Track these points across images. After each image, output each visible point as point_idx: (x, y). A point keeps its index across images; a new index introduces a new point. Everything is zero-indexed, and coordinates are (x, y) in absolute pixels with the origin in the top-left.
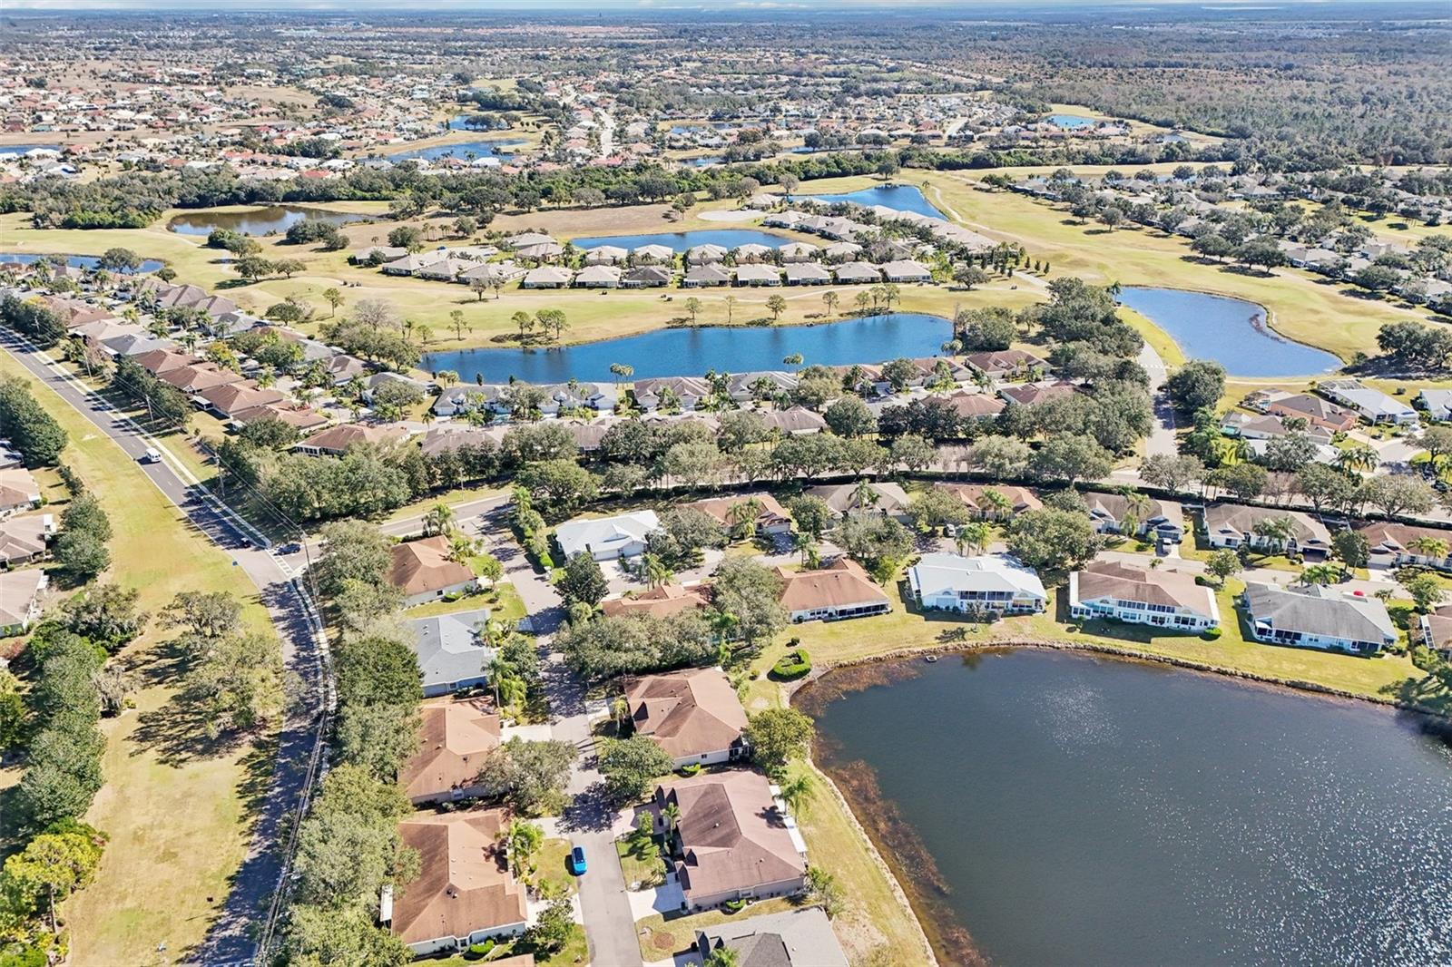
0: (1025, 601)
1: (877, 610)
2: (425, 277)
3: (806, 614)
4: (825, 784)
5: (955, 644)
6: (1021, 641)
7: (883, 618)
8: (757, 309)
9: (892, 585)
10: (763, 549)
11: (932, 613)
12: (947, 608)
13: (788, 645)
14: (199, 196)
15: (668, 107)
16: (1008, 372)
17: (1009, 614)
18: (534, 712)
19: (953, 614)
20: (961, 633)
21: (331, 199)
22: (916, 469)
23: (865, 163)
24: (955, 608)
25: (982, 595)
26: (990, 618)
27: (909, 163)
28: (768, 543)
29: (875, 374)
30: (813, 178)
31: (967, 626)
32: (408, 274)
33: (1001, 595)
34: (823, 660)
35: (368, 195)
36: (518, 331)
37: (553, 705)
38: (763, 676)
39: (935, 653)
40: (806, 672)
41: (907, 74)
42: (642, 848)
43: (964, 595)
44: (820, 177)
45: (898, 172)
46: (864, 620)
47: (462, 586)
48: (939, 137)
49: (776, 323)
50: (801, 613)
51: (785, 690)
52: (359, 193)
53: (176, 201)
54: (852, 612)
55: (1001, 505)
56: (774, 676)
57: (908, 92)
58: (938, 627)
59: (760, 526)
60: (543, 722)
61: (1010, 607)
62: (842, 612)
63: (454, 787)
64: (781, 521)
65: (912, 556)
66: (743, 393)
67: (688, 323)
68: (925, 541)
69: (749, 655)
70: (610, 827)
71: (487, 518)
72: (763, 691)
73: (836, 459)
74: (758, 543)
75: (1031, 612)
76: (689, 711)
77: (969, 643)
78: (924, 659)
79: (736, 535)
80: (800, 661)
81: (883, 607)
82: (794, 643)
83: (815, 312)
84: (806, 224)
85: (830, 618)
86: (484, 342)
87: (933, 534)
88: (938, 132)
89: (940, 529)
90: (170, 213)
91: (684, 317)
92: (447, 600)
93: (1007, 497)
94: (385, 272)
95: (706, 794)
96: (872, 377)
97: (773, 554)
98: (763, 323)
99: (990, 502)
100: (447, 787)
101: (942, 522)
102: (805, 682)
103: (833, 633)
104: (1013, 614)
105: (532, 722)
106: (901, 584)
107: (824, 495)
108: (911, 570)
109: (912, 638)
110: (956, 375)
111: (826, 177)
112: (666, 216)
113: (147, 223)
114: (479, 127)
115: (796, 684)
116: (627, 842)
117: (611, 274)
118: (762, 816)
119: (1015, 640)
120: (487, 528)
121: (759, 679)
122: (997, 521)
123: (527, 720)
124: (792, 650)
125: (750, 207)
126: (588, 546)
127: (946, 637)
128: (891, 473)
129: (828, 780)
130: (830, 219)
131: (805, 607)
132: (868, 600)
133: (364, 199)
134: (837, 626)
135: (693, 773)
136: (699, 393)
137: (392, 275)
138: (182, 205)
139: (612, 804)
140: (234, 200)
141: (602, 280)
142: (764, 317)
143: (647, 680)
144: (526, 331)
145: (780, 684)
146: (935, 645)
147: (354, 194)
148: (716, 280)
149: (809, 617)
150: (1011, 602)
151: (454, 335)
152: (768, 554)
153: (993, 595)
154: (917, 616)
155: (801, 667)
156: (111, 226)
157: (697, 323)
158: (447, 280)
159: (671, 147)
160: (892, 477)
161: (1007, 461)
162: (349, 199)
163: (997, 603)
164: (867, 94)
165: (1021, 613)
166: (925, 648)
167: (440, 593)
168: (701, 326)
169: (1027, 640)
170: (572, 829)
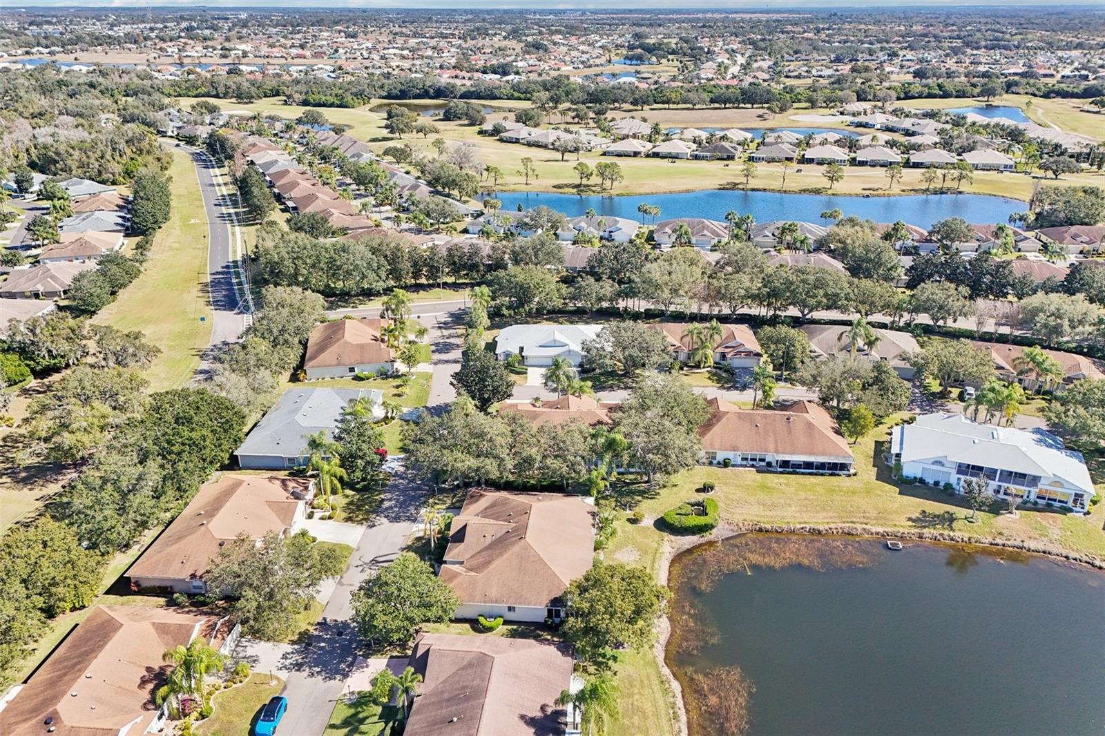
0: (1058, 493)
1: (835, 469)
2: (529, 144)
3: (735, 457)
4: (666, 691)
5: (935, 532)
6: (1041, 547)
7: (841, 481)
8: (815, 180)
9: (867, 443)
10: (718, 381)
11: (911, 486)
12: (936, 483)
13: (698, 491)
14: (401, 91)
15: (796, 52)
16: (1087, 247)
17: (1025, 506)
18: (359, 508)
19: (944, 493)
20: (950, 520)
21: (495, 98)
22: (941, 323)
23: (969, 89)
24: (948, 486)
25: (991, 474)
26: (996, 508)
27: (1014, 89)
28: (727, 376)
29: (922, 235)
30: (913, 97)
31: (960, 512)
32: (517, 141)
33: (1020, 477)
34: (738, 518)
35: (522, 96)
36: (578, 182)
37: (386, 504)
38: (648, 522)
39: (902, 538)
40: (707, 528)
41: (1030, 36)
42: (362, 721)
43: (963, 469)
44: (920, 97)
45: (1001, 95)
46: (813, 479)
47: (378, 367)
48: (1052, 76)
49: (830, 192)
50: (729, 455)
51: (671, 545)
52: (516, 94)
53: (384, 94)
54: (799, 466)
55: (1047, 371)
56: (663, 525)
57: (1028, 48)
58: (916, 505)
59: (723, 356)
60: (360, 522)
61: (1033, 497)
62: (785, 464)
63: (193, 576)
64: (749, 354)
65: (905, 415)
66: (766, 240)
67: (740, 186)
68: (930, 402)
69: (642, 493)
70: (345, 676)
71: (452, 315)
72: (639, 539)
73: (836, 295)
74: (714, 375)
75: (1065, 510)
76: (513, 544)
77: (957, 535)
78: (885, 544)
79: (691, 364)
80: (704, 513)
81: (843, 467)
82: (706, 489)
83: (876, 186)
84: (890, 124)
85: (768, 468)
86: (546, 187)
87: (943, 395)
88: (1052, 72)
89: (955, 392)
90: (375, 102)
91: (737, 182)
92: (357, 378)
93: (1059, 363)
94: (501, 140)
95: (470, 665)
96: (917, 237)
97: (729, 389)
98: (817, 192)
99: (1031, 365)
100: (185, 575)
101: (959, 382)
102: (702, 540)
103: (763, 487)
104: (1035, 508)
105: (349, 519)
106: (879, 444)
107: (811, 335)
108: (896, 431)
109: (874, 514)
110: (1021, 245)
111: (926, 97)
112: (760, 116)
113: (356, 104)
114: (634, 62)
115: (689, 541)
116: (350, 706)
117: (686, 148)
118: (531, 722)
119: (1032, 545)
120: (446, 323)
121: (642, 524)
122: (1038, 392)
123: (345, 515)
124: (700, 497)
125: (842, 113)
126: (522, 349)
127: (924, 520)
128: (908, 325)
129: (676, 686)
130: (917, 121)
131: (735, 449)
132: (824, 454)
133: (520, 99)
134: (772, 479)
135: (490, 629)
136: (718, 235)
137: (504, 142)
138: (388, 97)
139: (368, 645)
140: (425, 94)
141: (674, 151)
142: (819, 186)
143: (491, 496)
144: (585, 181)
145: (667, 536)
146: (905, 527)
147: (512, 95)
148: (783, 156)
149: (739, 461)
150: (1034, 491)
151: (523, 179)
152: (722, 387)
153: (1009, 476)
154: (888, 487)
155: (702, 520)
156: (332, 105)
157: (749, 186)
158: (545, 147)
159: (787, 77)
160: (907, 328)
161: (1066, 323)
162: (508, 99)
163: (1013, 488)
164: (986, 47)
165: (1049, 508)
166: (888, 530)
167: (352, 370)
168: (753, 190)
169: (1049, 548)
170: (298, 666)
